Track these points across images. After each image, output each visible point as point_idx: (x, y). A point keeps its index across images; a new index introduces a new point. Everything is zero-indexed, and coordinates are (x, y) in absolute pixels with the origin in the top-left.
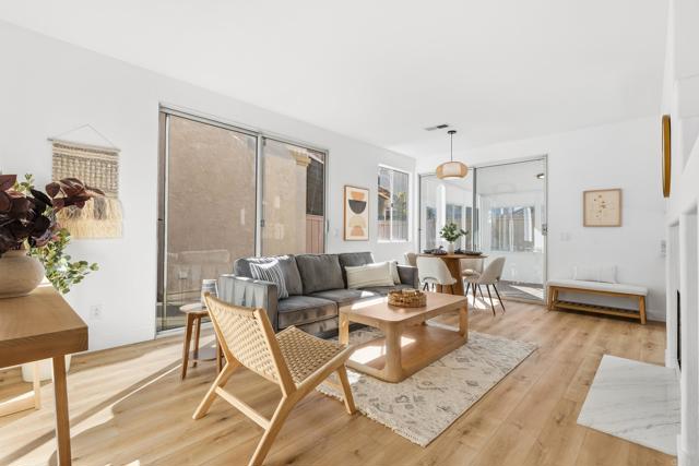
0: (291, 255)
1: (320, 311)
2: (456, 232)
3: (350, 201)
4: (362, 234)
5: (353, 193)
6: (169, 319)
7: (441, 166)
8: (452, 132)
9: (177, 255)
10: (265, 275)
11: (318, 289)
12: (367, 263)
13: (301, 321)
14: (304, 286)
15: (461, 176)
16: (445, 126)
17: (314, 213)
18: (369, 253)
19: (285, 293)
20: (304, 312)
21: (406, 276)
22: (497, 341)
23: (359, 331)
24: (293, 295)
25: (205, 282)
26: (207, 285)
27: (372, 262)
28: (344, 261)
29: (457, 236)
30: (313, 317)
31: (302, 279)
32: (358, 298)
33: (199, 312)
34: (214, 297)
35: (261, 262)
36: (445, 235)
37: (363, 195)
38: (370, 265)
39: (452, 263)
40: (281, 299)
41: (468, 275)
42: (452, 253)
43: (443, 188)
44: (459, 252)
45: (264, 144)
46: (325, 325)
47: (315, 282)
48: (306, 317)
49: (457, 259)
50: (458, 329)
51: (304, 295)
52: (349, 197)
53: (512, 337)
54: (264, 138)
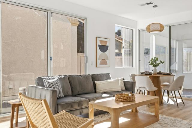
0: (65, 75)
1: (80, 104)
2: (158, 62)
3: (99, 45)
4: (106, 64)
5: (100, 41)
6: (3, 109)
7: (149, 26)
8: (155, 6)
9: (7, 76)
10: (51, 85)
11: (80, 93)
12: (107, 79)
13: (69, 109)
14: (72, 91)
15: (161, 31)
16: (151, 3)
17: (81, 52)
18: (108, 74)
19: (62, 95)
20: (71, 104)
21: (129, 86)
22: (175, 120)
23: (101, 115)
24: (66, 96)
25: (20, 89)
26: (21, 90)
27: (110, 79)
28: (95, 78)
29: (158, 65)
30: (76, 107)
31: (72, 87)
32: (101, 98)
33: (17, 103)
34: (25, 96)
35: (50, 79)
36: (152, 64)
37: (106, 42)
38: (109, 80)
39: (155, 79)
40: (60, 98)
41: (165, 86)
42: (155, 74)
43: (154, 37)
44: (159, 73)
45: (52, 16)
46: (82, 111)
47: (78, 89)
48: (72, 107)
49: (158, 77)
50: (154, 114)
51: (72, 96)
52: (99, 43)
53: (184, 118)
54: (51, 13)
